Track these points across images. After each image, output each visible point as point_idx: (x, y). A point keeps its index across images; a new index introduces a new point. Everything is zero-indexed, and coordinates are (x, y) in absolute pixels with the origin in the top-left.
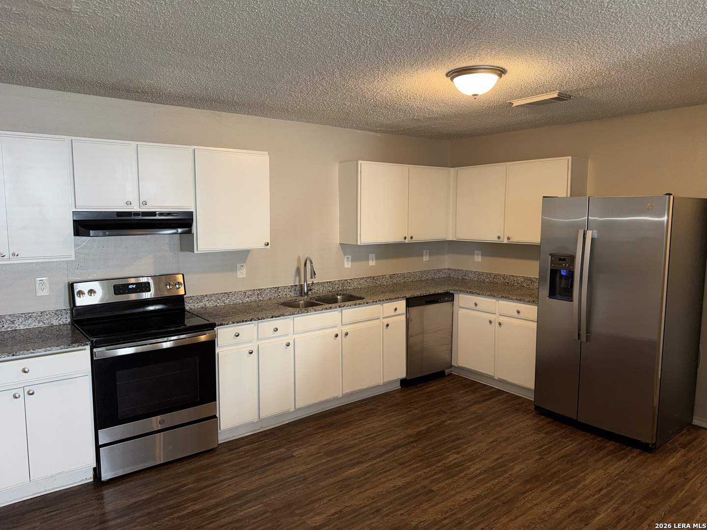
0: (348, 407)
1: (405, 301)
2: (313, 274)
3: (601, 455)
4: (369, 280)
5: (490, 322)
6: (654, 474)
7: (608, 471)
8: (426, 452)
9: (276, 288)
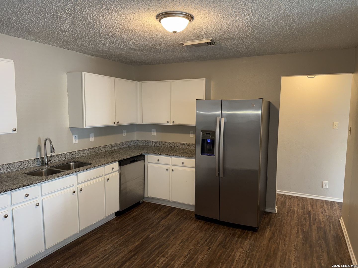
0: (84, 238)
1: (118, 163)
2: (53, 150)
3: (236, 238)
4: (90, 150)
5: (167, 170)
6: (264, 244)
7: (244, 248)
8: (144, 260)
9: (22, 161)
